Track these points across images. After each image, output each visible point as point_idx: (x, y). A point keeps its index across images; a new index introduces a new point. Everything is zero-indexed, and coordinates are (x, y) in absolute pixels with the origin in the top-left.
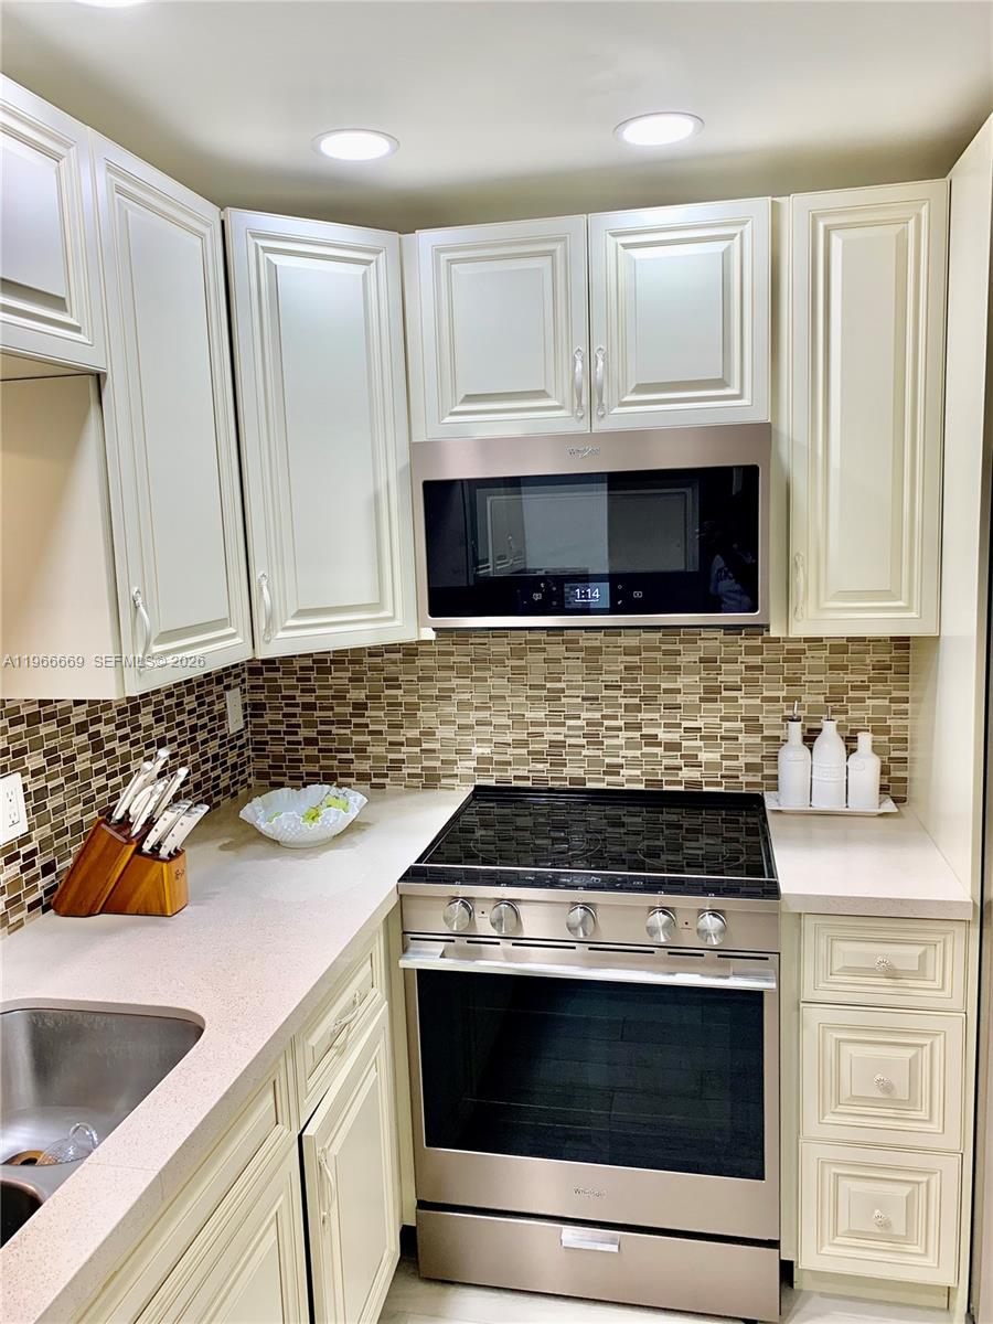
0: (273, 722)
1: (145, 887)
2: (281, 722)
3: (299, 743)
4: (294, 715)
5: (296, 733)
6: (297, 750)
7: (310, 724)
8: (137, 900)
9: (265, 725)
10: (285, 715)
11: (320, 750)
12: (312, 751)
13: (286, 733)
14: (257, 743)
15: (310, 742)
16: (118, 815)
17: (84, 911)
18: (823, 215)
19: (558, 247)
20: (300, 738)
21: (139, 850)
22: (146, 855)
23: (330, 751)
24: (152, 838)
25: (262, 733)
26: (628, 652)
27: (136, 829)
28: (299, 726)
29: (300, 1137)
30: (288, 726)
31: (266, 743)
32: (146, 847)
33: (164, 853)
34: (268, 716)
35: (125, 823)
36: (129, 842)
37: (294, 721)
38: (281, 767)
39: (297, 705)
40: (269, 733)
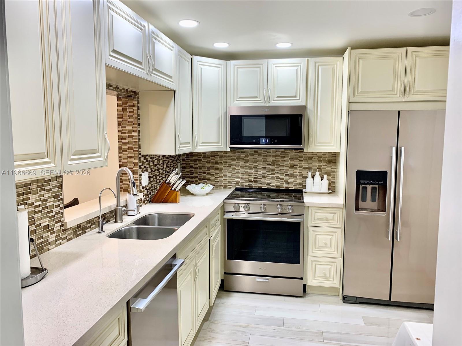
0: (187, 172)
1: (173, 197)
2: (189, 172)
3: (193, 177)
4: (193, 170)
5: (193, 175)
6: (193, 179)
7: (196, 173)
8: (170, 200)
9: (185, 173)
10: (190, 170)
11: (198, 179)
12: (197, 179)
13: (190, 175)
14: (183, 177)
15: (196, 177)
16: (168, 181)
17: (159, 202)
18: (317, 63)
19: (261, 66)
20: (193, 176)
21: (172, 189)
22: (173, 190)
23: (201, 179)
24: (175, 186)
25: (184, 174)
26: (273, 156)
27: (172, 184)
28: (193, 173)
29: (210, 240)
30: (191, 173)
31: (185, 177)
32: (173, 188)
33: (177, 190)
34: (186, 170)
35: (169, 183)
36: (170, 187)
37: (192, 172)
38: (189, 183)
39: (193, 168)
40: (186, 174)
